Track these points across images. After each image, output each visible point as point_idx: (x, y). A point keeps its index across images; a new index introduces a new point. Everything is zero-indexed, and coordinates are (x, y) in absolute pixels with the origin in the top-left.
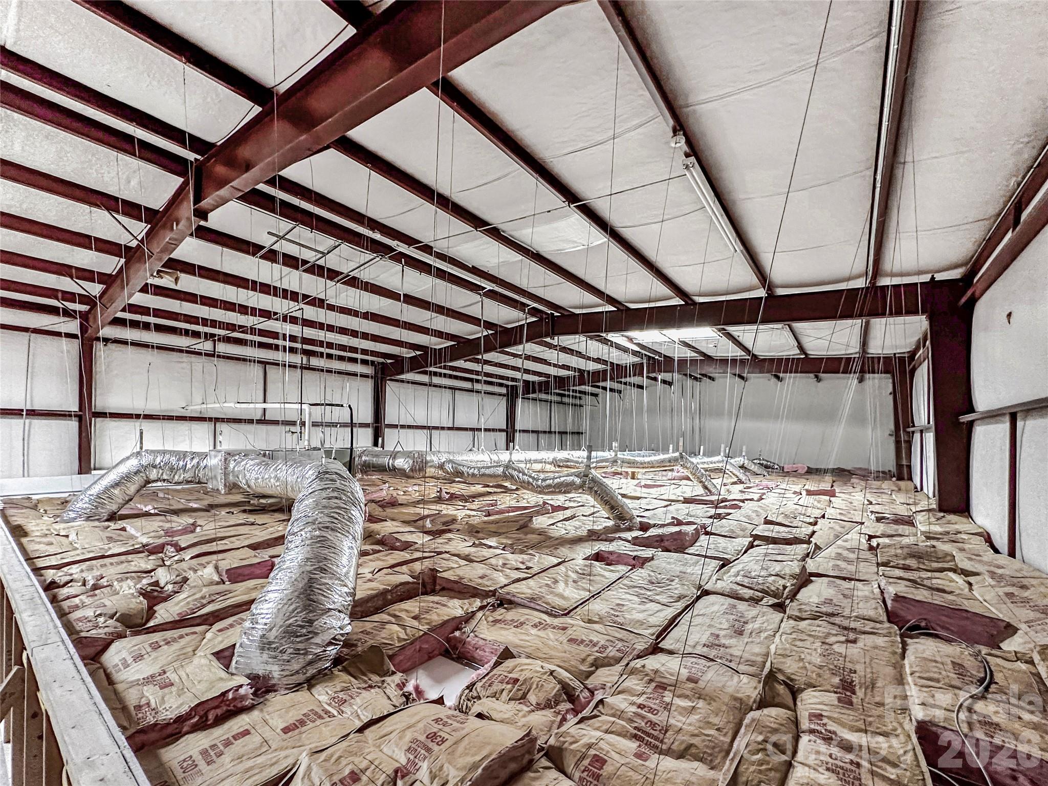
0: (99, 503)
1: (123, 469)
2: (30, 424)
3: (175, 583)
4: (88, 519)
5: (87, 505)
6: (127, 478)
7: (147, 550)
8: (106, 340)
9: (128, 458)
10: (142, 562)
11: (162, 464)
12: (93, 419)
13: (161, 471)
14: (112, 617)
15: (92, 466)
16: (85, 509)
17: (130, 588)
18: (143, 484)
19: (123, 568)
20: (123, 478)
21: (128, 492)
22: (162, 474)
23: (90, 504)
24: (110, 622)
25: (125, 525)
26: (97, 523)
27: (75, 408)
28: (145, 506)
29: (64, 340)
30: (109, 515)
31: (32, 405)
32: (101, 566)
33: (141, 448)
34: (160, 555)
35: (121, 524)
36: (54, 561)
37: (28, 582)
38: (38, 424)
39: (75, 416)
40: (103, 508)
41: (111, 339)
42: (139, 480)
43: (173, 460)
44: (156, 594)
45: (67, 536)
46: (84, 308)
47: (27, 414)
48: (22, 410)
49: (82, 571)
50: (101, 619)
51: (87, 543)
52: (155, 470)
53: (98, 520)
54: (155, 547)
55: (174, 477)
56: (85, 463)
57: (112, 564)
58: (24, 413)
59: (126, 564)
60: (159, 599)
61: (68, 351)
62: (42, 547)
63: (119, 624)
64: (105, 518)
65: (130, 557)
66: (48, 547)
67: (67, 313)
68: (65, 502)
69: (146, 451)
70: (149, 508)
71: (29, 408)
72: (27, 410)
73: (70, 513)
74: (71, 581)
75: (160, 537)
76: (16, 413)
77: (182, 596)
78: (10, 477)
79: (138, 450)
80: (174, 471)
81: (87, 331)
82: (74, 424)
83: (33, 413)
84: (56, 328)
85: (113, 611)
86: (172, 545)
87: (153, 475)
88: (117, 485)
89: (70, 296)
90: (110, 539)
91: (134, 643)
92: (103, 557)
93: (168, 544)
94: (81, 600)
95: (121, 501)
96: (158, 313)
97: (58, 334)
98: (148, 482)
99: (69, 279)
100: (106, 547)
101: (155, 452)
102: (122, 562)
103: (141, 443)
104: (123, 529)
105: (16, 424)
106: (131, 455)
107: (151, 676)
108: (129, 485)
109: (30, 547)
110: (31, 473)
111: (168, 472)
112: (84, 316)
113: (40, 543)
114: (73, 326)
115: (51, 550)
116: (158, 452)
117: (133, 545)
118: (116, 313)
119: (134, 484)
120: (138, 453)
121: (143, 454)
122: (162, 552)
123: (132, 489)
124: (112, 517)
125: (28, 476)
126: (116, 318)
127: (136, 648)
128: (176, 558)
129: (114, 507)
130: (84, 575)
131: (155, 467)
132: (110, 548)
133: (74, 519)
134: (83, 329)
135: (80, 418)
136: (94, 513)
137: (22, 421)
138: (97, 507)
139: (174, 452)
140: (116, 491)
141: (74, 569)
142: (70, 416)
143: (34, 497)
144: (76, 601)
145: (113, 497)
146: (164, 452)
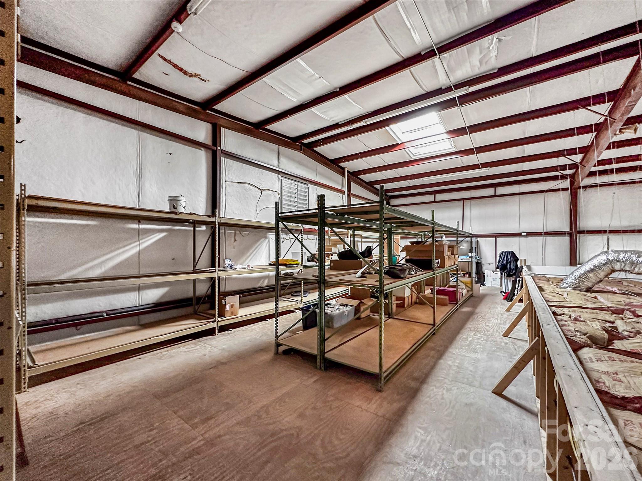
0: (580, 280)
1: (595, 262)
2: (546, 239)
3: (630, 332)
4: (574, 289)
5: (573, 281)
6: (598, 267)
7: (611, 310)
8: (585, 187)
9: (599, 255)
10: (607, 316)
11: (624, 259)
12: (578, 235)
13: (623, 264)
14: (585, 334)
15: (578, 262)
16: (572, 283)
17: (597, 326)
18: (609, 272)
19: (594, 316)
20: (595, 267)
21: (599, 276)
22: (624, 266)
23: (575, 280)
24: (583, 336)
25: (597, 296)
26: (579, 292)
27: (567, 229)
28: (612, 288)
29: (561, 192)
30: (586, 289)
31: (546, 230)
32: (580, 312)
33: (608, 249)
34: (621, 315)
35: (593, 295)
36: (555, 304)
37: (543, 303)
38: (550, 239)
39: (568, 234)
40: (583, 284)
41: (588, 186)
42: (607, 269)
43: (634, 258)
44: (615, 333)
45: (563, 295)
46: (572, 171)
47: (544, 234)
48: (542, 232)
49: (569, 311)
50: (578, 334)
51: (573, 300)
52: (618, 263)
53: (580, 290)
54: (617, 310)
55: (634, 268)
56: (573, 261)
57: (586, 312)
58: (543, 234)
59: (595, 314)
60: (618, 338)
61: (564, 198)
62: (550, 297)
63: (588, 340)
64: (584, 290)
65: (598, 312)
66: (553, 297)
67: (563, 177)
68: (562, 280)
69: (612, 251)
70: (615, 289)
71: (545, 231)
72: (544, 232)
73: (564, 284)
74: (563, 314)
75: (621, 305)
76: (539, 234)
77: (635, 340)
78: (537, 265)
79: (606, 249)
80: (635, 265)
81: (574, 184)
82: (567, 239)
83: (547, 234)
84: (557, 187)
85: (585, 332)
86: (630, 312)
87: (617, 266)
88: (591, 271)
89: (564, 167)
90: (586, 300)
91: (597, 352)
92: (581, 307)
93: (627, 310)
94: (568, 323)
95: (594, 281)
96: (620, 160)
97: (558, 190)
98: (613, 271)
99: (563, 158)
100: (584, 303)
101: (618, 252)
102: (593, 313)
103: (608, 245)
104: (596, 298)
105: (539, 239)
106: (601, 253)
107: (607, 372)
108: (600, 271)
109: (546, 296)
110: (546, 264)
111: (629, 265)
112: (572, 176)
113: (549, 295)
114: (566, 184)
115: (555, 299)
116: (621, 251)
117: (601, 306)
118: (590, 168)
119: (603, 271)
120: (606, 252)
121: (610, 252)
122: (622, 314)
123: (602, 274)
124: (589, 290)
125: (545, 265)
126: (590, 172)
127: (599, 355)
128: (633, 320)
129: (590, 284)
130: (570, 313)
131: (619, 261)
132: (586, 305)
133: (566, 288)
134: (572, 183)
135: (570, 234)
136: (578, 286)
137: (542, 238)
138: (579, 283)
139: (634, 251)
140: (591, 275)
141: (566, 310)
142: (565, 234)
143: (548, 276)
144: (566, 323)
145: (589, 278)
146: (626, 252)
